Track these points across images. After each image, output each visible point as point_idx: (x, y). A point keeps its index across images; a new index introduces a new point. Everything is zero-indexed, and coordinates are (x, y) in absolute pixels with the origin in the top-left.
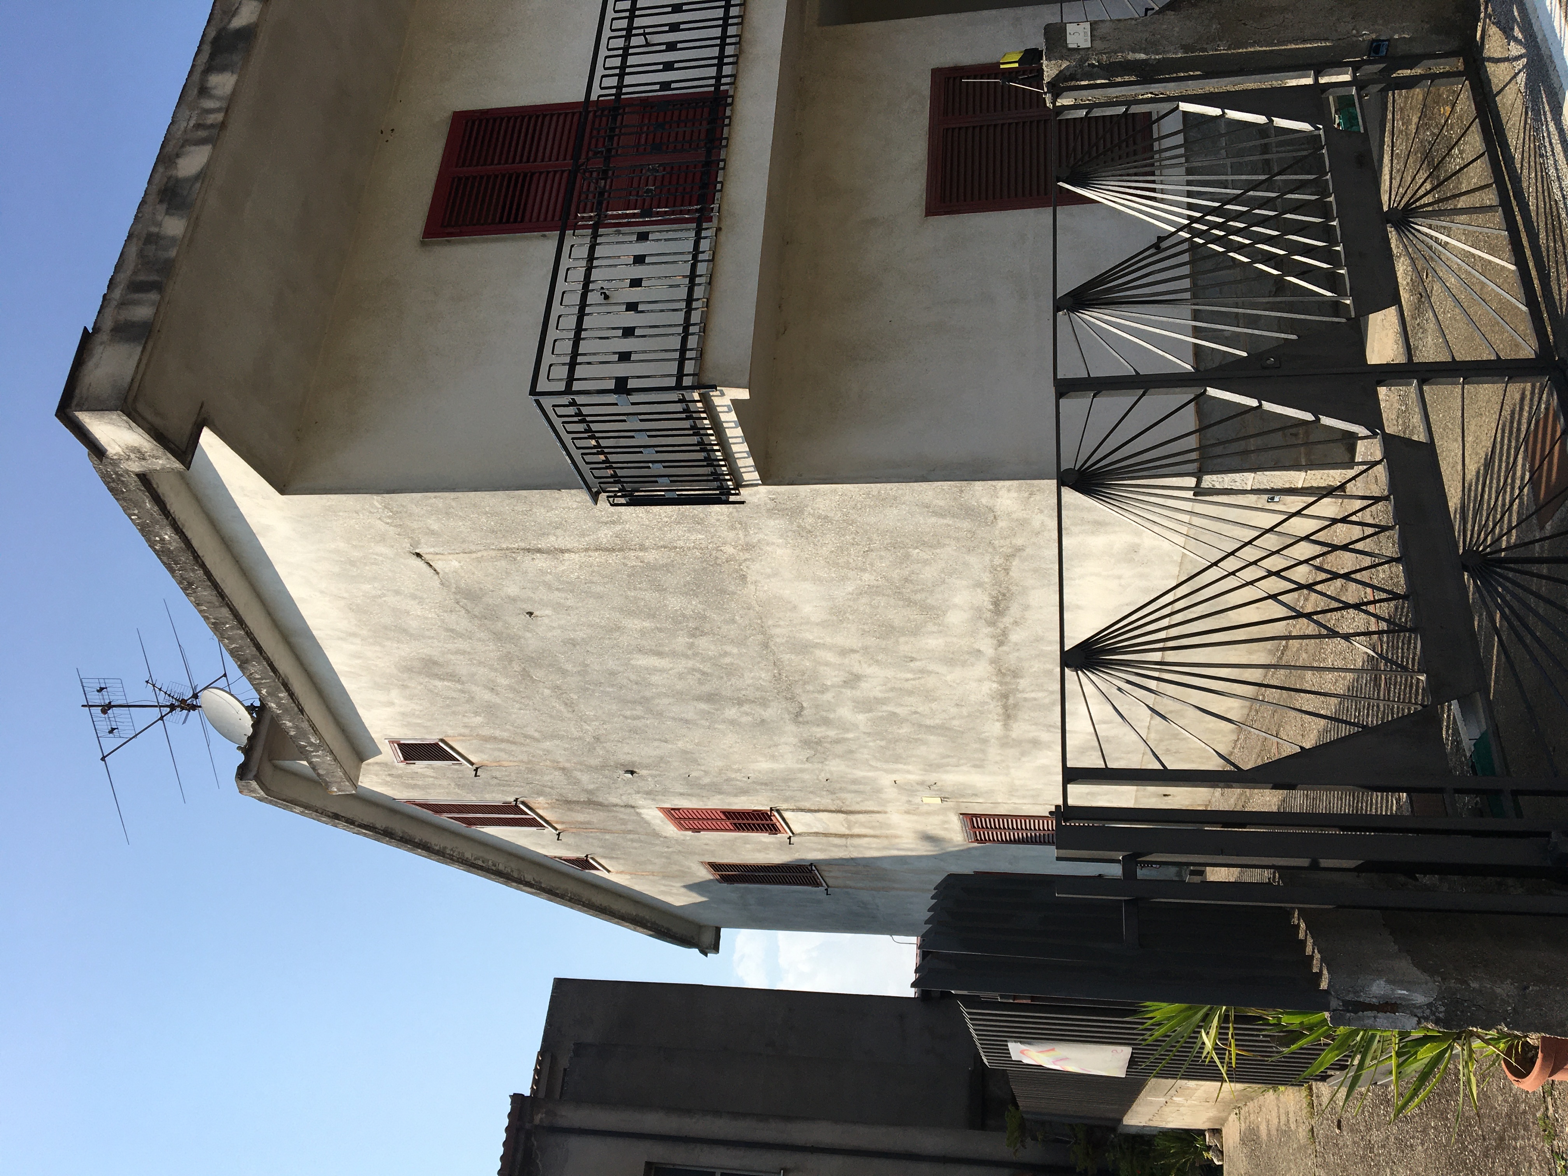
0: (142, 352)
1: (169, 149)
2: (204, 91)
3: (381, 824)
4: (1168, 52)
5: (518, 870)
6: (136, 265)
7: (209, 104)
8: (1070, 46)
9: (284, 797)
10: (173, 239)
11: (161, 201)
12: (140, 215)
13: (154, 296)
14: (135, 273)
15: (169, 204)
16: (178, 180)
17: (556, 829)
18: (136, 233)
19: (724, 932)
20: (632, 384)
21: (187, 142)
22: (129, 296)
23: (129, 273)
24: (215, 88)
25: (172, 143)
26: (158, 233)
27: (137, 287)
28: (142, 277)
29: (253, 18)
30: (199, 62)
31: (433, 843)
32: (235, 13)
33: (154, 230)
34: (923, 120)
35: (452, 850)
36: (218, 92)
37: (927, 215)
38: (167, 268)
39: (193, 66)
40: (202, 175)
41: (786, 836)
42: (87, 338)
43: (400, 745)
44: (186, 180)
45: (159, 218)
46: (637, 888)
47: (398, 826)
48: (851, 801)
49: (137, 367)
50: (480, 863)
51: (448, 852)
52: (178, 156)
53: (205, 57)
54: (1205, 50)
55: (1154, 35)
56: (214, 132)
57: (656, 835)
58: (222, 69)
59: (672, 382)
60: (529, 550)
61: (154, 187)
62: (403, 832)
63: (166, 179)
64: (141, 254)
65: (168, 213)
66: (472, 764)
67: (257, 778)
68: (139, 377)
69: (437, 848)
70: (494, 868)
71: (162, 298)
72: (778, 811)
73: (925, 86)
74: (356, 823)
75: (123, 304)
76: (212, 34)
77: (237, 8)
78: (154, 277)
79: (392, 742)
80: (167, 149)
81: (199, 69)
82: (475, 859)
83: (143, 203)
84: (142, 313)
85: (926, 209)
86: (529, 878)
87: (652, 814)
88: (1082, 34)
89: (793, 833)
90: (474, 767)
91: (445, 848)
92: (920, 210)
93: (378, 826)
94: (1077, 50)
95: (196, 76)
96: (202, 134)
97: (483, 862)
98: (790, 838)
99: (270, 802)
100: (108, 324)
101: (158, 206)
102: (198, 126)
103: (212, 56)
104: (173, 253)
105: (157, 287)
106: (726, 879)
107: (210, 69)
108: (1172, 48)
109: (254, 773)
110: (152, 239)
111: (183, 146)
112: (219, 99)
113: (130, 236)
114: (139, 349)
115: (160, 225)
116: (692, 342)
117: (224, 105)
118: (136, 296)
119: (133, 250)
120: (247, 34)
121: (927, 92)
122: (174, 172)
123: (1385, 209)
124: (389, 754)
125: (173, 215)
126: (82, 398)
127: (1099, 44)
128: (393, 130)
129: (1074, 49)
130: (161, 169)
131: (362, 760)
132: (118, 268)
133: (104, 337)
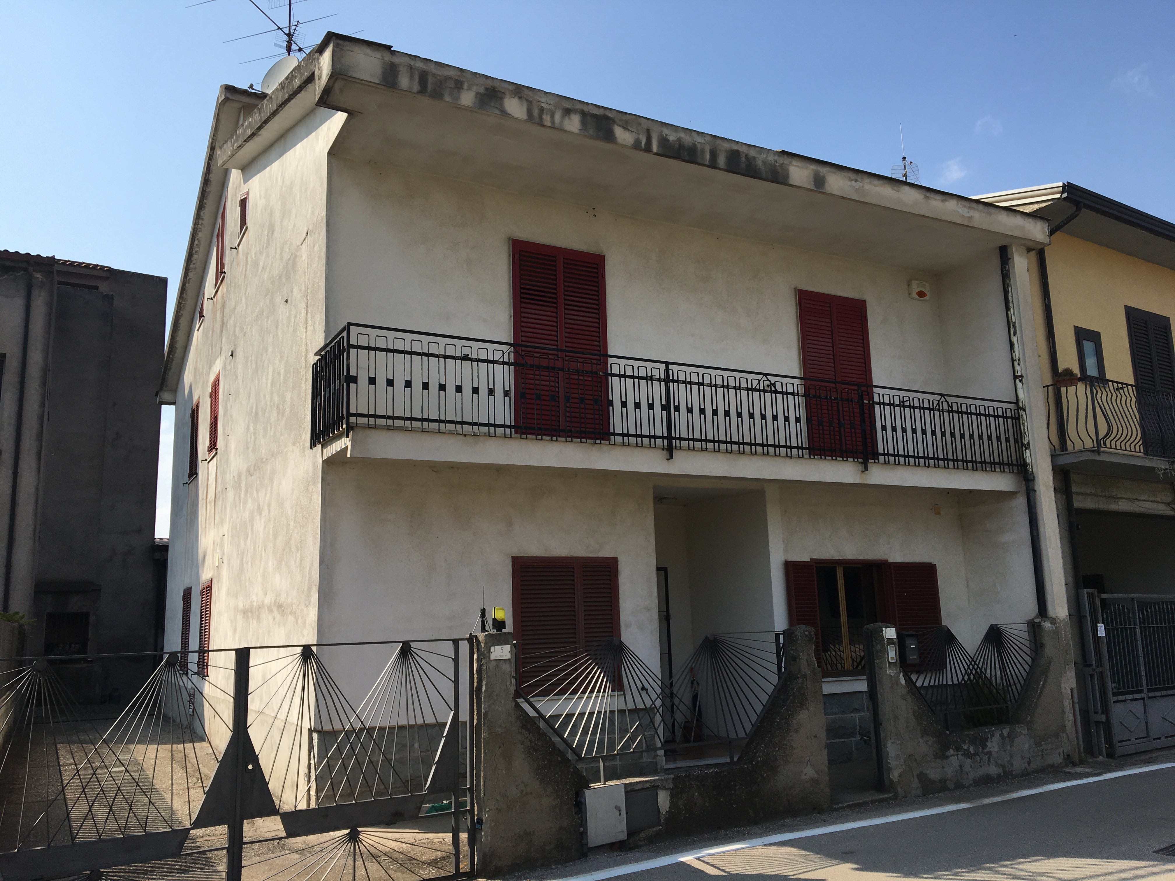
0: (375, 83)
1: (526, 91)
2: (567, 112)
3: (213, 177)
4: (485, 705)
5: (195, 268)
6: (440, 76)
7: (558, 117)
8: (492, 648)
9: (220, 115)
10: (458, 98)
11: (487, 89)
12: (478, 76)
13: (416, 88)
14: (434, 75)
15: (485, 94)
16: (502, 99)
17: (214, 297)
18: (464, 74)
19: (174, 407)
20: (352, 386)
21: (530, 103)
22: (417, 72)
23: (434, 71)
24: (570, 119)
25: (530, 93)
26: (462, 88)
27: (423, 77)
28: (430, 80)
29: (620, 140)
30: (590, 107)
31: (205, 211)
32: (625, 128)
33: (466, 86)
34: (580, 552)
35: (202, 224)
36: (566, 122)
37: (512, 557)
38: (437, 95)
39: (588, 104)
40: (504, 113)
41: (207, 458)
42: (388, 48)
43: (246, 198)
44: (502, 105)
45: (474, 88)
46: (192, 349)
47: (213, 188)
48: (219, 503)
49: (364, 80)
50: (196, 242)
51: (200, 221)
52: (520, 98)
53: (595, 111)
54: (484, 726)
55: (497, 695)
56: (537, 120)
57: (210, 367)
58: (584, 123)
59: (352, 410)
60: (307, 306)
61: (498, 84)
62: (210, 192)
63: (503, 91)
64: (448, 78)
65: (477, 93)
66: (238, 245)
67: (226, 99)
68: (357, 81)
69: (202, 214)
70: (194, 252)
71: (415, 93)
72: (216, 453)
73: (606, 553)
74: (210, 161)
75: (411, 69)
76: (610, 115)
77: (629, 130)
78: (430, 87)
79: (247, 193)
80: (526, 90)
81: (586, 109)
82: (198, 239)
83: (487, 77)
84: (404, 81)
85: (517, 557)
86: (191, 275)
87: (218, 366)
88: (502, 654)
89: (209, 462)
90: (237, 247)
91: (203, 219)
92: (516, 552)
93: (211, 175)
94: (489, 652)
95: (579, 106)
96: (536, 112)
97: (197, 245)
98: (206, 460)
99: (217, 105)
100: (396, 60)
101: (483, 87)
102: (542, 110)
103: (595, 116)
104: (447, 98)
105: (423, 90)
106: (193, 411)
107: (584, 114)
108: (486, 706)
109: (230, 97)
110: (459, 85)
111: (527, 100)
112: (561, 122)
113: (462, 70)
114: (377, 81)
115: (469, 89)
116: (382, 422)
117: (556, 126)
118: (417, 77)
119: (452, 73)
120: (609, 137)
121: (602, 554)
122: (507, 96)
123: (359, 829)
124: (244, 188)
125: (476, 97)
126: (343, 46)
127: (492, 665)
128: (595, 216)
129: (490, 650)
130: (511, 88)
131: (242, 170)
132: (439, 64)
133: (388, 57)
